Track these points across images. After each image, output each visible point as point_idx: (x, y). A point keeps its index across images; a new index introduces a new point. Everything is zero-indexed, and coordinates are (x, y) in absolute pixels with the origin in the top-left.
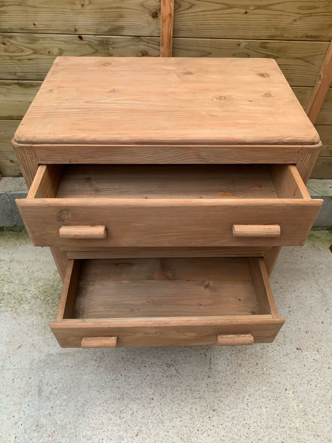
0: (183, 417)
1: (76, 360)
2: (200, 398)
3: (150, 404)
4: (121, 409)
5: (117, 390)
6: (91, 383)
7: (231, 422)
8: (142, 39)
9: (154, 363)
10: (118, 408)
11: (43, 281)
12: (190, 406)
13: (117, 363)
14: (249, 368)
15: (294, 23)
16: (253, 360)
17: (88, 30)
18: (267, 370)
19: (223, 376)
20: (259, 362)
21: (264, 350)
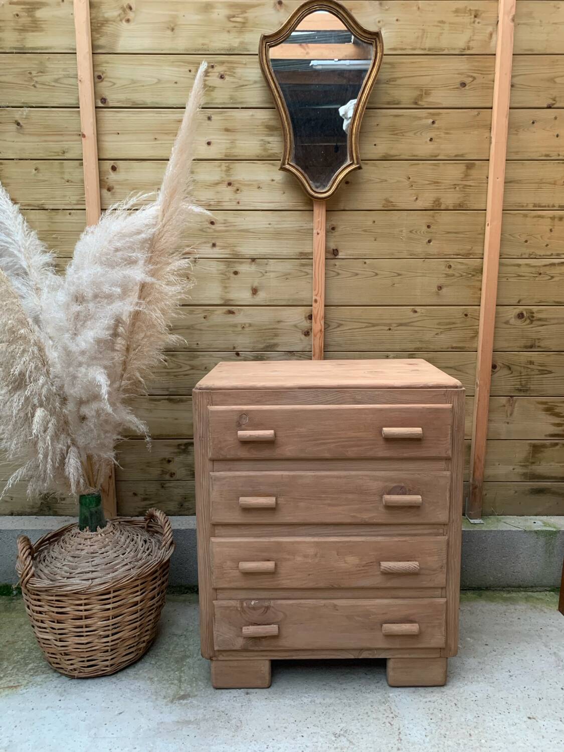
1: (201, 728)
8: (295, 354)
9: (315, 733)
13: (261, 732)
14: (459, 740)
15: (436, 336)
16: (464, 731)
17: (245, 348)
18: (486, 741)
20: (472, 733)
21: (479, 718)
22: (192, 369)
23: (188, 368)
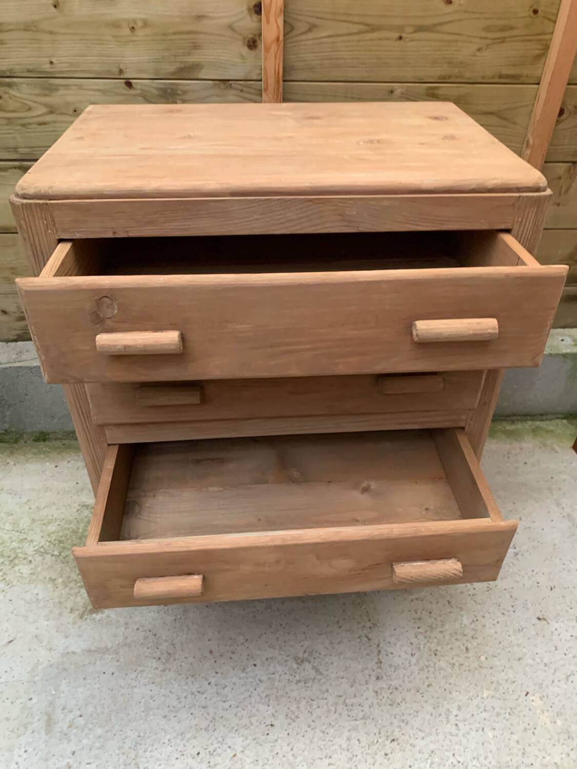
0: (334, 756)
1: (122, 660)
2: (364, 718)
3: (268, 734)
4: (211, 749)
5: (201, 713)
6: (151, 701)
7: (429, 761)
8: (232, 85)
9: (271, 658)
10: (206, 747)
11: (57, 523)
12: (347, 734)
13: (201, 662)
14: (453, 658)
15: (478, 54)
16: (458, 643)
17: (141, 71)
18: (486, 659)
19: (404, 676)
20: (469, 646)
21: (478, 623)
22: (51, 112)
23: (43, 110)
